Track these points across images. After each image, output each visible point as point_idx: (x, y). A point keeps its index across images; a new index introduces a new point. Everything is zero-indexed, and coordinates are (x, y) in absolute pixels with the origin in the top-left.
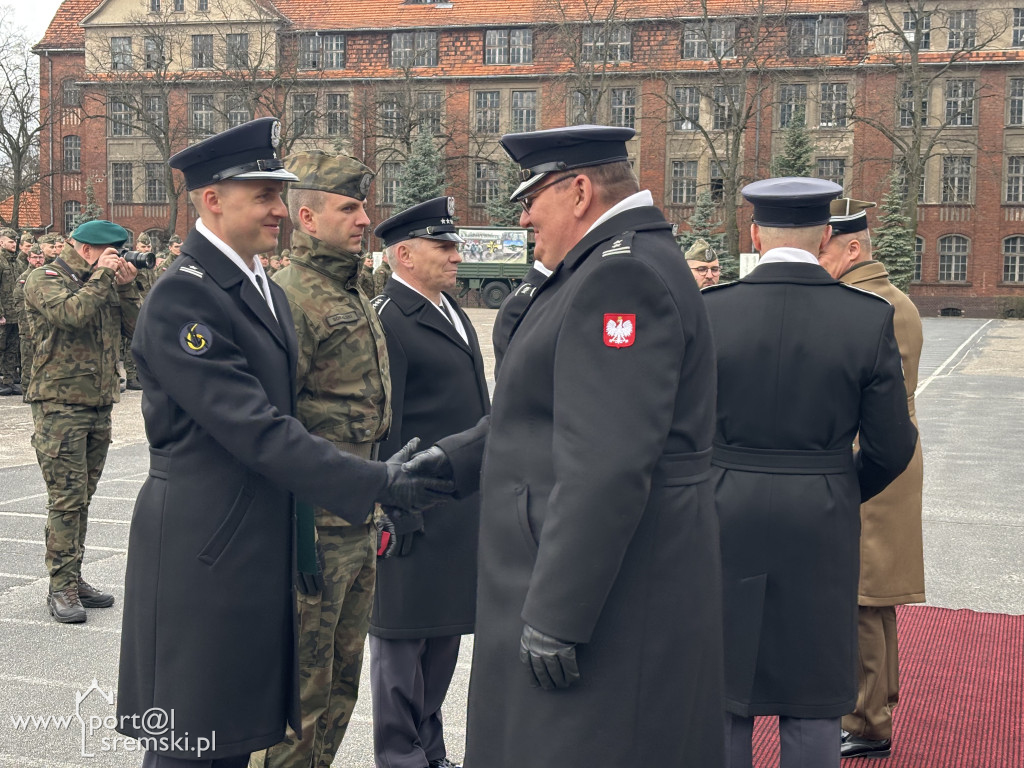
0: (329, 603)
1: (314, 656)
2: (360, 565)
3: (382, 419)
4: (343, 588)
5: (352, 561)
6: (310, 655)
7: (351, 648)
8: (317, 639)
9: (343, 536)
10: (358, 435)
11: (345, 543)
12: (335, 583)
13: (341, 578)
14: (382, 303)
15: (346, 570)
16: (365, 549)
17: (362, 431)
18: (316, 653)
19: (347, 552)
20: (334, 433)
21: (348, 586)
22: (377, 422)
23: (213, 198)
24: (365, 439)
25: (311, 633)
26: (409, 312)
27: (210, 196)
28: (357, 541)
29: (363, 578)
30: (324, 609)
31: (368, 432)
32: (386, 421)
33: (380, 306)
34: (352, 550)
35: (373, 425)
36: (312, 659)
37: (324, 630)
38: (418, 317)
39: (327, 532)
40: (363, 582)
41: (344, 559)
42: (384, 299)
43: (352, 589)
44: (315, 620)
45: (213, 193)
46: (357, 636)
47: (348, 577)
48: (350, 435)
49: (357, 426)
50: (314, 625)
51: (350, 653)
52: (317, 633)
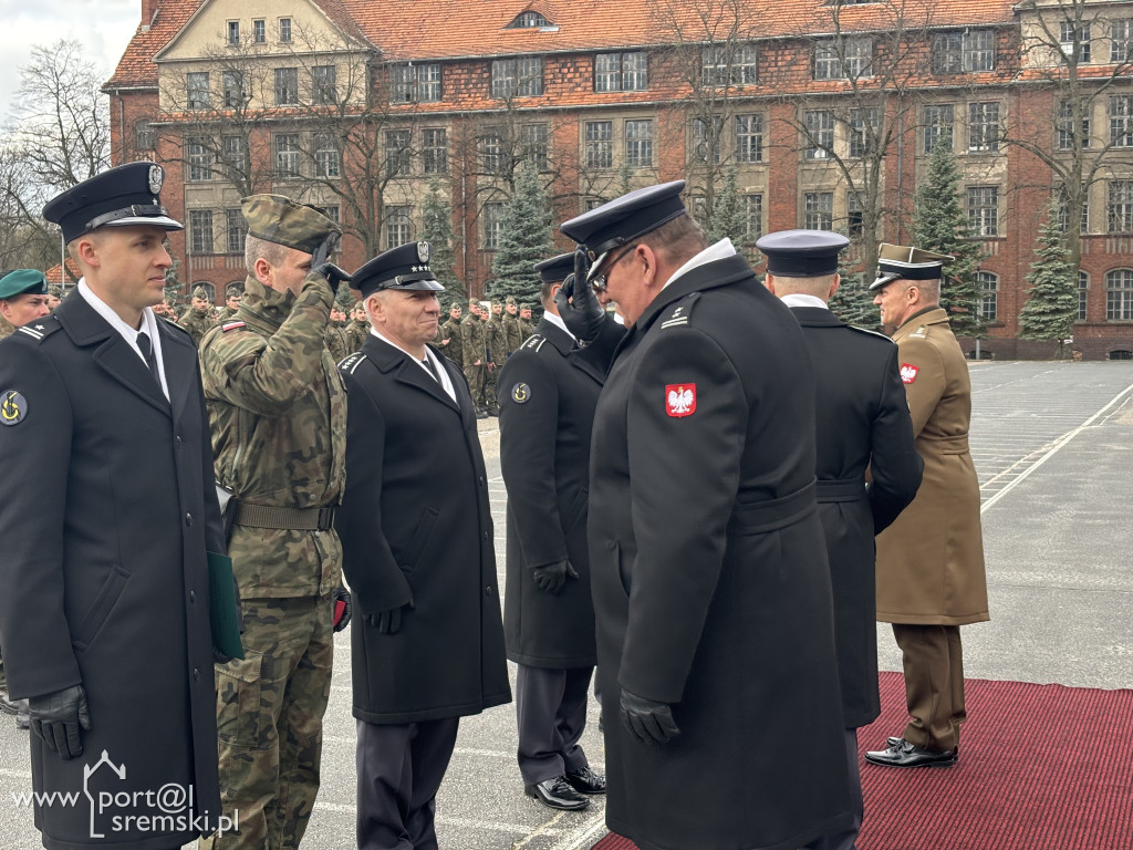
0: (270, 682)
1: (255, 739)
2: (305, 641)
3: (328, 483)
4: (286, 664)
5: (295, 636)
6: (251, 737)
7: (307, 730)
8: (257, 720)
9: (284, 609)
10: (302, 500)
11: (287, 617)
12: (275, 659)
13: (282, 654)
14: (356, 361)
15: (289, 646)
16: (311, 623)
17: (306, 496)
18: (257, 735)
19: (288, 627)
20: (274, 498)
21: (293, 663)
22: (322, 486)
23: (89, 250)
24: (309, 504)
25: (250, 713)
26: (387, 369)
27: (85, 248)
28: (302, 615)
29: (315, 653)
30: (264, 687)
31: (312, 496)
32: (333, 484)
33: (353, 364)
34: (296, 624)
35: (319, 489)
36: (252, 742)
37: (264, 711)
38: (395, 375)
39: (266, 604)
40: (313, 658)
41: (287, 634)
42: (359, 357)
43: (301, 665)
44: (254, 699)
45: (88, 245)
46: (311, 717)
47: (292, 653)
48: (292, 500)
49: (300, 490)
50: (253, 704)
51: (306, 735)
52: (257, 714)
